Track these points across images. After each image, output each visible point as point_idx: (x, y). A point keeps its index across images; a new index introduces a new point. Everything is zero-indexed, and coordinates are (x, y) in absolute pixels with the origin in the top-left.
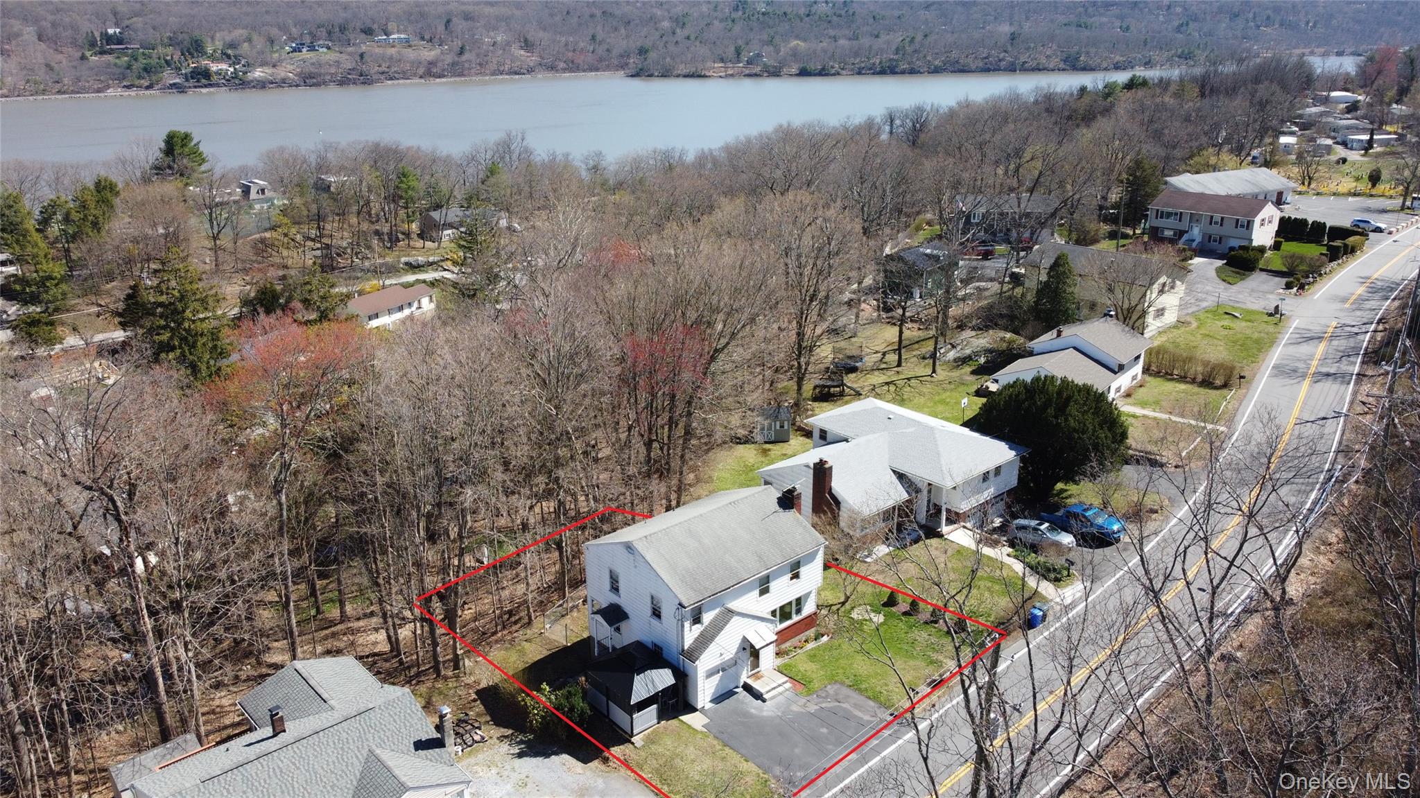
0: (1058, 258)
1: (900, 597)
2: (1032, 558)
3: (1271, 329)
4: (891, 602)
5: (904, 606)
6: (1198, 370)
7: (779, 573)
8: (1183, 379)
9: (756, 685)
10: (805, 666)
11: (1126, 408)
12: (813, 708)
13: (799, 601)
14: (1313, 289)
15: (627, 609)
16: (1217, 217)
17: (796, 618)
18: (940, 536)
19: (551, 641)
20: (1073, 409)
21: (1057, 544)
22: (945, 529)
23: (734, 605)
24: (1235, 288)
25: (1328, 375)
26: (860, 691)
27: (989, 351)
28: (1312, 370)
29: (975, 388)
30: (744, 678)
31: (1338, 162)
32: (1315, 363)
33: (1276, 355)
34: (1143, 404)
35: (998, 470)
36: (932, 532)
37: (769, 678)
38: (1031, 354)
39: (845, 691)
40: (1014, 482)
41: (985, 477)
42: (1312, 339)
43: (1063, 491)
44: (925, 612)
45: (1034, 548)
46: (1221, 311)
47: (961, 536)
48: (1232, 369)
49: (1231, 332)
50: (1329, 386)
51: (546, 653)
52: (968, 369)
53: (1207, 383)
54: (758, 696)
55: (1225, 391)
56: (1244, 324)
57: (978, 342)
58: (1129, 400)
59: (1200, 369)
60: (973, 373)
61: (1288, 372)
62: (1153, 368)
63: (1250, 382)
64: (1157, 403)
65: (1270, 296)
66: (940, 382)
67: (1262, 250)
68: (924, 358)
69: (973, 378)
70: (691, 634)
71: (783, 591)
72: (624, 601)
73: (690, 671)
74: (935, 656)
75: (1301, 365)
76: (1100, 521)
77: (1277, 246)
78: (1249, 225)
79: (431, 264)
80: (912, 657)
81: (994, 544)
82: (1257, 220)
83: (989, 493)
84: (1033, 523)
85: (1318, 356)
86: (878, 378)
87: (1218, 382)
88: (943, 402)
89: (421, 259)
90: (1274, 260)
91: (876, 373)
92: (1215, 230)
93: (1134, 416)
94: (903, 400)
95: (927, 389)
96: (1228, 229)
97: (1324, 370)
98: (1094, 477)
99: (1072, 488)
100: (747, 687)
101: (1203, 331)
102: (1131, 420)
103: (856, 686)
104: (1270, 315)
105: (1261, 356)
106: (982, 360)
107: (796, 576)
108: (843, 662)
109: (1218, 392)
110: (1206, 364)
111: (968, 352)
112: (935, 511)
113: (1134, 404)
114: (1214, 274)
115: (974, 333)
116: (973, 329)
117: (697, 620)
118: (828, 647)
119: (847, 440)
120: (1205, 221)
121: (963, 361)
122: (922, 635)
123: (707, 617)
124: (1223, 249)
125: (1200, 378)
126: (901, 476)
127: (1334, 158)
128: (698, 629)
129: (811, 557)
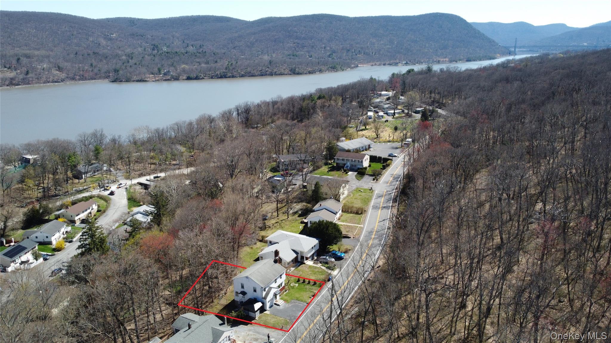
0: (317, 183)
1: (300, 279)
2: (326, 265)
3: (371, 194)
4: (299, 281)
5: (301, 281)
6: (355, 210)
7: (278, 278)
8: (351, 213)
9: (277, 303)
10: (286, 298)
11: (339, 223)
12: (290, 305)
13: (281, 284)
14: (380, 179)
15: (246, 291)
16: (354, 160)
17: (281, 287)
18: (304, 263)
19: (223, 304)
20: (330, 228)
21: (331, 261)
22: (305, 262)
23: (271, 286)
24: (360, 181)
25: (384, 207)
26: (299, 300)
27: (301, 209)
28: (381, 206)
29: (300, 221)
30: (274, 302)
31: (385, 122)
32: (381, 204)
33: (372, 203)
34: (343, 221)
35: (315, 246)
36: (302, 263)
37: (279, 301)
38: (314, 211)
39: (295, 301)
40: (318, 248)
41: (312, 248)
42: (380, 196)
43: (329, 248)
44: (307, 281)
45: (327, 263)
46: (358, 190)
47: (309, 263)
48: (363, 209)
49: (361, 197)
50: (385, 210)
51: (223, 307)
52: (297, 216)
53: (357, 213)
54: (278, 305)
55: (361, 215)
56: (364, 194)
57: (298, 207)
58: (340, 220)
59: (355, 209)
60: (299, 216)
61: (375, 207)
62: (344, 210)
63: (367, 212)
64: (346, 220)
65: (370, 183)
66: (290, 221)
67: (366, 168)
68: (284, 213)
69: (298, 218)
70: (264, 293)
71: (279, 281)
72: (245, 290)
73: (265, 302)
74: (312, 290)
75: (378, 205)
76: (339, 254)
77: (370, 166)
78: (362, 162)
79: (85, 189)
80: (307, 291)
81: (317, 264)
82: (364, 160)
83: (314, 251)
84: (325, 257)
85: (382, 202)
86: (273, 221)
87: (360, 213)
88: (293, 226)
89: (81, 188)
90: (369, 171)
91: (272, 219)
92: (353, 163)
93: (342, 225)
94: (282, 227)
95: (288, 223)
96: (357, 163)
97: (384, 206)
98: (336, 244)
99: (331, 247)
100: (275, 304)
101: (354, 197)
102: (341, 226)
103: (297, 299)
104: (370, 190)
105: (369, 203)
106: (300, 212)
107: (281, 278)
108: (293, 295)
109: (360, 215)
110: (356, 208)
111: (296, 210)
112: (302, 258)
113: (341, 222)
114: (354, 177)
115: (295, 204)
116: (296, 202)
117: (265, 291)
118: (288, 293)
119: (278, 243)
120: (350, 161)
121: (295, 213)
122: (308, 287)
123: (267, 289)
124: (356, 168)
125: (355, 212)
126: (294, 251)
127: (384, 120)
128: (265, 292)
129: (283, 273)
